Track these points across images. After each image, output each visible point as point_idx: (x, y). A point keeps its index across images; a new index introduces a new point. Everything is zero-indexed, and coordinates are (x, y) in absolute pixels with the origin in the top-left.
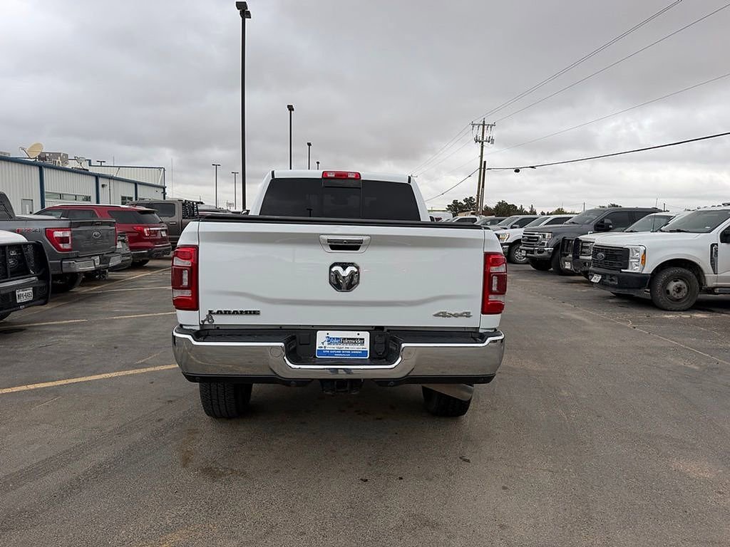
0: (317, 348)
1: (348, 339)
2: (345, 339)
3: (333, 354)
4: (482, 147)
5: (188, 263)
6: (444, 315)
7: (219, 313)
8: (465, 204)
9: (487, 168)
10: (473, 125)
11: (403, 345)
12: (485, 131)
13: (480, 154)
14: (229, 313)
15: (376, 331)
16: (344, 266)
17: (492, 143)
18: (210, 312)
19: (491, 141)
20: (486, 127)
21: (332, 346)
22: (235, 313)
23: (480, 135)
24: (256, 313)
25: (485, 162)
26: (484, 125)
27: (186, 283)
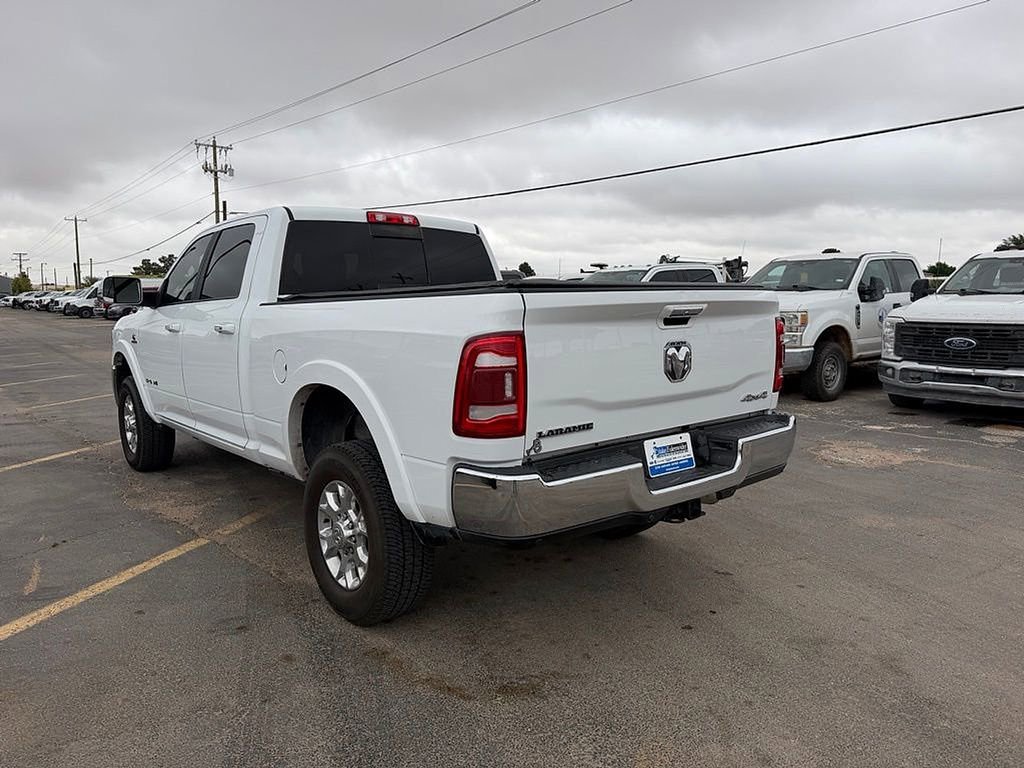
0: (649, 465)
1: (674, 446)
2: (670, 447)
3: (664, 470)
4: (216, 180)
5: (510, 361)
6: (749, 398)
7: (551, 433)
8: (162, 265)
9: (228, 210)
10: (198, 145)
11: (740, 442)
12: (218, 155)
13: (214, 191)
14: (559, 432)
15: (697, 431)
16: (678, 346)
17: (231, 175)
18: (540, 435)
19: (227, 170)
20: (218, 150)
21: (662, 459)
22: (569, 430)
23: (210, 161)
24: (589, 427)
25: (224, 203)
26: (215, 147)
27: (509, 393)
